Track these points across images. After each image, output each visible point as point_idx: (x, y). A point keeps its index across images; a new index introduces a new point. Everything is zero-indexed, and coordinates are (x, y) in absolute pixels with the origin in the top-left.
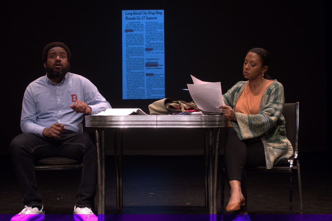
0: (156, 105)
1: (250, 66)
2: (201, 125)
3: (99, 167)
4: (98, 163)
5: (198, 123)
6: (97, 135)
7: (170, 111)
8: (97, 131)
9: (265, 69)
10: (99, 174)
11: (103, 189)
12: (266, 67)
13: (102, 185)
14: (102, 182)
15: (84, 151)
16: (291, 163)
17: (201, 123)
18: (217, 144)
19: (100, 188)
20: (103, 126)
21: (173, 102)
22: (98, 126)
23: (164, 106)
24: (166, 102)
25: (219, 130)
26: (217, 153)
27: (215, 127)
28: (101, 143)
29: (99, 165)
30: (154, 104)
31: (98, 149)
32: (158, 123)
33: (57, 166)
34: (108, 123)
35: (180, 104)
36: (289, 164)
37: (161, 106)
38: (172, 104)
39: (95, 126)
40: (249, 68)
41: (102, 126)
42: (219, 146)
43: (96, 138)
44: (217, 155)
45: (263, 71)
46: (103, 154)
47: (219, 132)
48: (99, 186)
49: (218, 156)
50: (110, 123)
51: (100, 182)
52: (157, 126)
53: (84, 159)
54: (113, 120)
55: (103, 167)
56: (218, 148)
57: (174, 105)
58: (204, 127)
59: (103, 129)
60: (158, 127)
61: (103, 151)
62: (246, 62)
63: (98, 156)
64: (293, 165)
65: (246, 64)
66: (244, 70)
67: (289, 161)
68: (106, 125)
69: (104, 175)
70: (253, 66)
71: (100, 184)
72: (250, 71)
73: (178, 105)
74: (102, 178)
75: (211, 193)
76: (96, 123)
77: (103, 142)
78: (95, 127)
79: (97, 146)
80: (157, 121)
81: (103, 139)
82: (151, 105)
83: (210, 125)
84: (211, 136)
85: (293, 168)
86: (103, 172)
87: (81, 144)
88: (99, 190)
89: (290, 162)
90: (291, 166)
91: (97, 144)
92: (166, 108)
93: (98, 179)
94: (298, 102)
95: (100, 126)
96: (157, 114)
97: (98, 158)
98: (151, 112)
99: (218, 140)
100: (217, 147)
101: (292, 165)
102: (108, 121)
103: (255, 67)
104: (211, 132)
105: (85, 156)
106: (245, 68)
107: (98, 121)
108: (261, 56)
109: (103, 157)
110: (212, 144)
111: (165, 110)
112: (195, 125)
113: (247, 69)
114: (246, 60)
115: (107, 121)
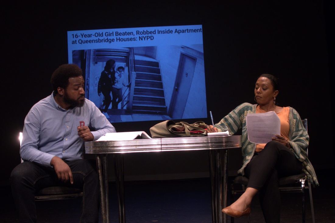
0: (157, 128)
1: (262, 90)
2: (208, 147)
3: (102, 195)
4: (100, 192)
5: (205, 145)
6: (99, 162)
7: (173, 134)
8: (98, 158)
9: (276, 93)
10: (103, 203)
11: (107, 218)
12: (277, 92)
13: (106, 214)
14: (105, 211)
15: (83, 179)
16: (303, 183)
17: (208, 145)
18: (225, 166)
19: (104, 217)
20: (105, 152)
21: (176, 123)
22: (100, 152)
23: (166, 129)
24: (168, 124)
25: (227, 151)
26: (225, 175)
27: (222, 148)
28: (104, 170)
29: (102, 193)
30: (155, 127)
31: (100, 177)
32: (163, 146)
33: (56, 196)
34: (110, 148)
35: (183, 126)
36: (301, 183)
37: (163, 128)
38: (175, 126)
39: (97, 152)
40: (260, 92)
41: (103, 152)
42: (227, 167)
43: (98, 164)
44: (225, 177)
45: (275, 95)
46: (106, 181)
47: (226, 153)
48: (103, 215)
49: (226, 179)
50: (112, 149)
51: (103, 212)
52: (161, 149)
53: (84, 187)
54: (115, 145)
55: (107, 195)
56: (227, 171)
57: (177, 127)
58: (210, 149)
59: (105, 155)
60: (162, 151)
61: (106, 178)
62: (257, 86)
63: (101, 184)
64: (305, 184)
65: (257, 89)
66: (256, 95)
67: (300, 180)
68: (107, 151)
69: (107, 204)
70: (264, 90)
71: (104, 214)
72: (262, 94)
73: (181, 126)
74: (105, 207)
75: (221, 217)
76: (98, 149)
77: (106, 168)
78: (97, 154)
79: (99, 173)
80: (161, 145)
81: (105, 165)
82: (153, 128)
83: (217, 147)
84: (218, 158)
85: (305, 188)
86: (107, 200)
87: (80, 172)
88: (103, 219)
89: (301, 182)
90: (302, 186)
91: (99, 171)
92: (169, 131)
93: (102, 208)
94: (306, 118)
95: (102, 152)
96: (161, 138)
97: (100, 186)
98: (153, 135)
99: (226, 162)
100: (225, 169)
101: (303, 184)
102: (110, 146)
103: (267, 91)
104: (218, 154)
105: (84, 184)
106: (257, 92)
107: (99, 147)
108: (271, 80)
109: (107, 185)
110: (220, 167)
111: (168, 133)
112: (201, 147)
113: (258, 93)
114: (257, 84)
115: (108, 147)
